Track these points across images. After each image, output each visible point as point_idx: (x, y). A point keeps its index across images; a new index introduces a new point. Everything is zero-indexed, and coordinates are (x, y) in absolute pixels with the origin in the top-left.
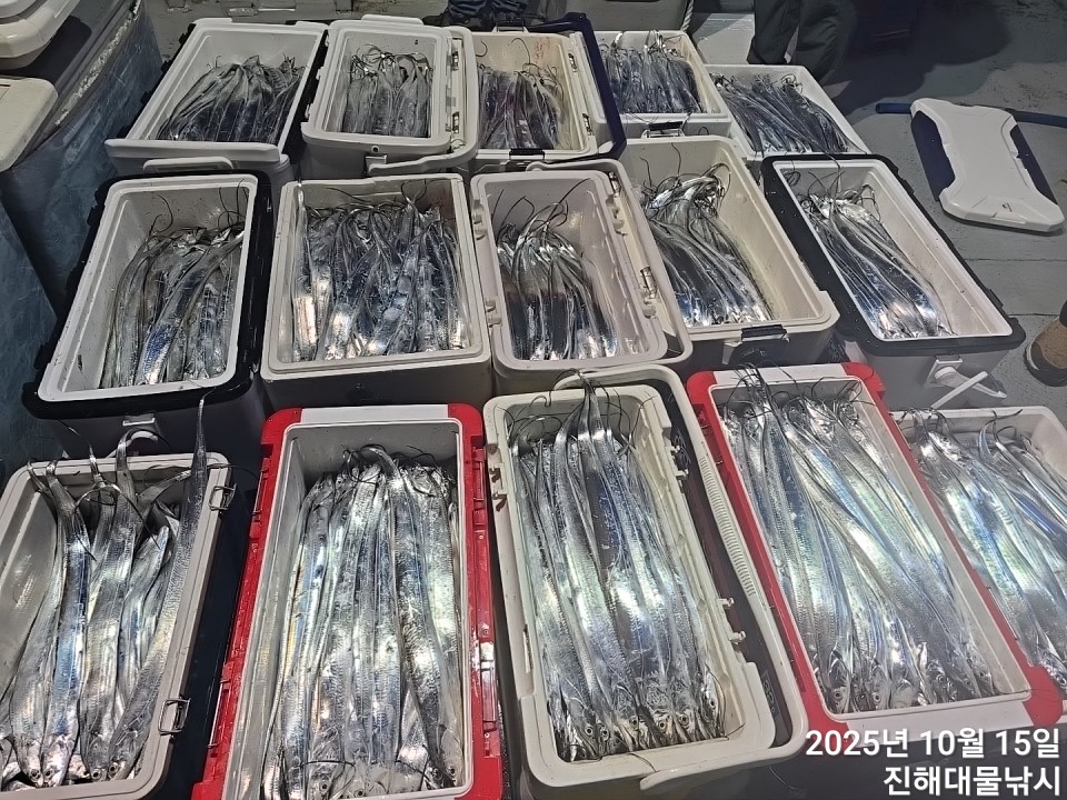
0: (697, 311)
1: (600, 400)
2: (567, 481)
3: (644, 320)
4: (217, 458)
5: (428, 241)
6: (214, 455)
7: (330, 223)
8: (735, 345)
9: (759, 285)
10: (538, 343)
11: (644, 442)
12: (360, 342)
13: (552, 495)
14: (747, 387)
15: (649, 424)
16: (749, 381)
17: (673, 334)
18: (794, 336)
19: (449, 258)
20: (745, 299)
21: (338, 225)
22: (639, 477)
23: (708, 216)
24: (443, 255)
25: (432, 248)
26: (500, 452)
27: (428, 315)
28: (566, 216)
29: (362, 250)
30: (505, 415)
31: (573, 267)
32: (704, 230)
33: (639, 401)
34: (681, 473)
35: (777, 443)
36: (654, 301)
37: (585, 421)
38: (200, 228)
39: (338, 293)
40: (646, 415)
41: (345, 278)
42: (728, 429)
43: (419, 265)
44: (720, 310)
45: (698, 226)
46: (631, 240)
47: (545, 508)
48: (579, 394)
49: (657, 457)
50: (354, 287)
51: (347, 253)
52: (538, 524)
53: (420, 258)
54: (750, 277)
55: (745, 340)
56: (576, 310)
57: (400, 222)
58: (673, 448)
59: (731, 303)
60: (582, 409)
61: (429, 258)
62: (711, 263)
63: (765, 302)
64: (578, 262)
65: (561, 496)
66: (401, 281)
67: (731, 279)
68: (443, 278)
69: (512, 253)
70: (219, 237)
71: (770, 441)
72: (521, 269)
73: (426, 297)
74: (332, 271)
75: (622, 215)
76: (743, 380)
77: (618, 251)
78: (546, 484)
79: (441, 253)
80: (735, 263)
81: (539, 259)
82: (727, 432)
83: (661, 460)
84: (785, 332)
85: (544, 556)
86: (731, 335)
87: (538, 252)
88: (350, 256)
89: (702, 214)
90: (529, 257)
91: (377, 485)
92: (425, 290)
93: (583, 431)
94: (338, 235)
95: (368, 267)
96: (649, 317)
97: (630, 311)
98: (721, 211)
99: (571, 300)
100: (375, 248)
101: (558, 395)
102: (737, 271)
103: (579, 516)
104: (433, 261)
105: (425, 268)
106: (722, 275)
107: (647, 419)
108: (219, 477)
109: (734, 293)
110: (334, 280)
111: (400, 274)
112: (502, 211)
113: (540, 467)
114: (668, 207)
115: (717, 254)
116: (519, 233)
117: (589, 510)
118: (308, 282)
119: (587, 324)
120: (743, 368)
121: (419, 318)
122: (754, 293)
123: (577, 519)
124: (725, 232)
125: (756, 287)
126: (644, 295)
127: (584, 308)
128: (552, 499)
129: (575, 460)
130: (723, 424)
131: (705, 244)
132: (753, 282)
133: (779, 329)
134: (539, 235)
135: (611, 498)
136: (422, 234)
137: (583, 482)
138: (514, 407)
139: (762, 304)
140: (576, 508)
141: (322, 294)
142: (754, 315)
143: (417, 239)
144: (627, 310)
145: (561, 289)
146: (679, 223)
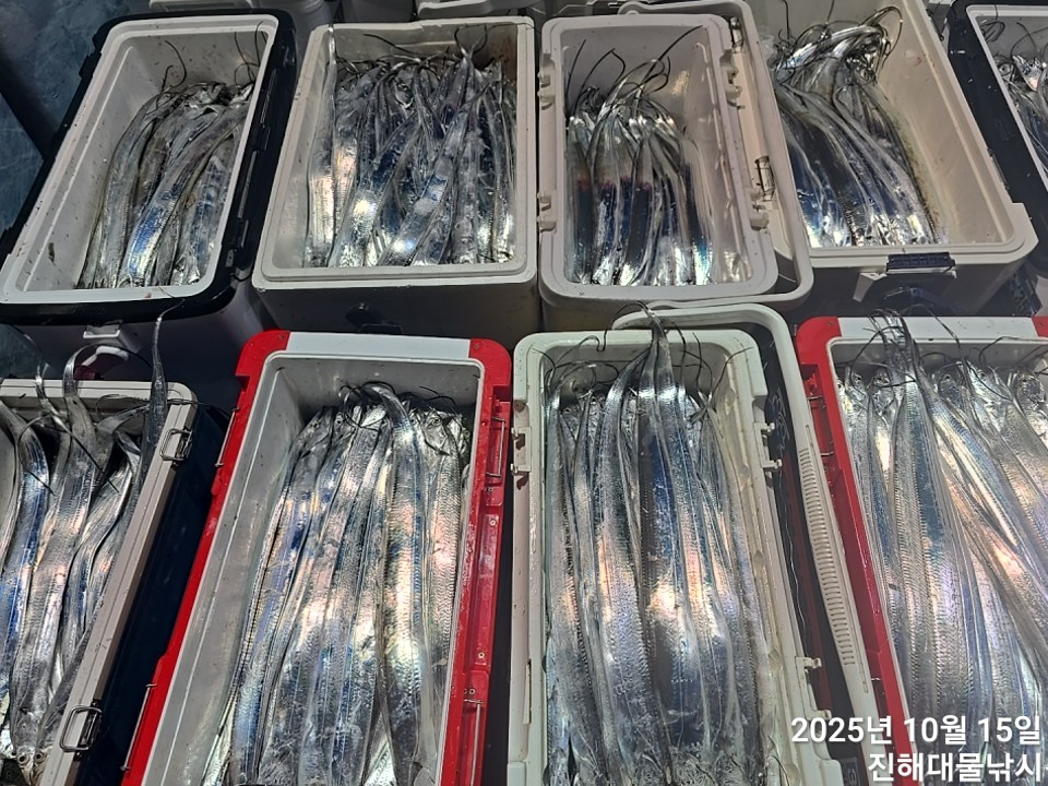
0: (828, 219)
1: (672, 346)
2: (615, 455)
3: (749, 233)
4: (180, 391)
5: (483, 110)
6: (178, 386)
7: (365, 81)
8: (877, 277)
9: (921, 185)
10: (606, 254)
11: (727, 408)
12: (383, 241)
13: (592, 472)
14: (885, 344)
15: (736, 387)
16: (889, 336)
17: (788, 256)
18: (966, 269)
19: (505, 134)
20: (899, 205)
21: (374, 84)
22: (714, 455)
23: (862, 82)
24: (499, 129)
25: (486, 117)
26: (528, 411)
27: (469, 210)
28: (667, 76)
29: (399, 117)
30: (543, 359)
31: (669, 148)
32: (854, 102)
33: (727, 353)
34: (772, 464)
35: (917, 430)
36: (769, 206)
37: (651, 373)
38: (217, 84)
39: (362, 175)
40: (734, 374)
41: (373, 154)
42: (848, 402)
43: (465, 142)
44: (861, 220)
45: (846, 96)
46: (748, 115)
47: (582, 491)
48: (645, 337)
49: (741, 435)
50: (382, 168)
51: (380, 122)
52: (570, 511)
53: (467, 130)
54: (910, 173)
55: (892, 271)
56: (665, 209)
57: (450, 83)
58: (765, 427)
59: (878, 210)
60: (646, 358)
61: (479, 131)
62: (858, 150)
63: (927, 211)
64: (676, 140)
65: (604, 476)
66: (440, 163)
67: (882, 175)
68: (493, 160)
69: (592, 126)
70: (240, 94)
71: (907, 425)
72: (600, 149)
73: (469, 185)
74: (359, 147)
75: (741, 79)
76: (880, 333)
77: (728, 131)
78: (587, 455)
79: (496, 126)
80: (891, 151)
81: (627, 135)
82: (846, 406)
83: (745, 441)
84: (952, 263)
85: (570, 558)
86: (871, 261)
87: (626, 125)
88: (382, 126)
89: (855, 80)
90: (612, 132)
91: (380, 432)
92: (470, 175)
93: (645, 386)
94: (373, 97)
95: (403, 141)
96: (758, 229)
97: (733, 216)
98: (881, 76)
99: (659, 195)
100: (414, 116)
101: (615, 337)
102: (893, 164)
103: (624, 507)
104: (485, 136)
105: (474, 145)
106: (870, 168)
107: (734, 379)
108: (178, 418)
109: (885, 196)
110: (359, 159)
111: (440, 153)
112: (583, 69)
113: (584, 428)
114: (808, 67)
115: (867, 137)
116: (603, 99)
117: (638, 499)
118: (328, 159)
119: (675, 230)
120: (882, 315)
121: (457, 214)
122: (913, 198)
123: (620, 511)
124: (884, 107)
125: (918, 189)
126: (755, 197)
127: (674, 207)
128: (591, 478)
129: (630, 425)
130: (841, 393)
131: (853, 122)
132: (915, 181)
133: (943, 259)
134: (629, 103)
135: (670, 486)
136: (476, 99)
137: (636, 457)
138: (556, 349)
139: (922, 214)
140: (621, 496)
141: (345, 175)
142: (909, 228)
143: (466, 106)
144: (729, 216)
145: (647, 178)
146: (820, 91)
